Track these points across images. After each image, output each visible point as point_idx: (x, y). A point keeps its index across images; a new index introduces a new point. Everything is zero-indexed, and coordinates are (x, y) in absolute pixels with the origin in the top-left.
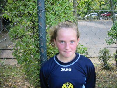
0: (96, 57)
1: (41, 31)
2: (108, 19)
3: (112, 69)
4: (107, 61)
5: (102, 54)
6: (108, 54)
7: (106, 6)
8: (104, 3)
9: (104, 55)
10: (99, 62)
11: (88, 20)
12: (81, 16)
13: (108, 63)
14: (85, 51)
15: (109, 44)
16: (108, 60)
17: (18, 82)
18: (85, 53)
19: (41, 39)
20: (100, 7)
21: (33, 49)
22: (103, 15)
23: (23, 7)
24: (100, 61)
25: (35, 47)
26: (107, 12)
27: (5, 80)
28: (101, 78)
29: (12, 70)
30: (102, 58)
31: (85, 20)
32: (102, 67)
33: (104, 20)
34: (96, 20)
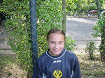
0: (83, 49)
1: (33, 22)
2: (95, 16)
3: (97, 59)
4: (93, 52)
6: (93, 46)
7: (94, 4)
8: (92, 2)
11: (77, 16)
13: (93, 54)
14: (73, 43)
15: (94, 37)
17: (13, 69)
18: (73, 44)
20: (88, 5)
21: (26, 39)
22: (91, 12)
23: (18, 2)
24: (87, 52)
25: (28, 37)
26: (94, 9)
27: (2, 67)
28: (87, 67)
29: (8, 59)
30: (88, 50)
31: (75, 16)
32: (88, 57)
33: (91, 17)
34: (84, 16)
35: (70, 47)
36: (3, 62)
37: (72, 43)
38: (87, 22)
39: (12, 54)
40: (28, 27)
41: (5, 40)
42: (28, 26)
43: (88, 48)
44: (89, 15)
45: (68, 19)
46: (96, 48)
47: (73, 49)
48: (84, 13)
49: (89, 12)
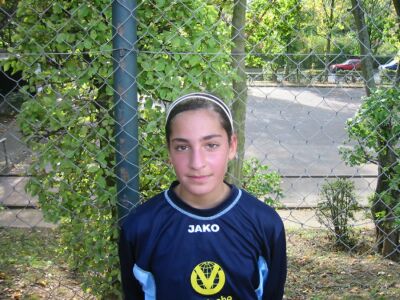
0: (311, 208)
1: (123, 112)
2: (354, 81)
4: (346, 220)
5: (331, 198)
6: (349, 196)
7: (349, 36)
8: (342, 28)
9: (335, 199)
10: (321, 222)
11: (287, 83)
12: (266, 69)
13: (348, 226)
14: (272, 185)
15: (352, 165)
16: (351, 216)
17: (43, 286)
18: (271, 191)
19: (122, 141)
20: (329, 40)
21: (96, 172)
22: (339, 68)
23: (68, 35)
24: (325, 219)
25: (104, 165)
26: (352, 57)
28: (324, 277)
29: (23, 245)
30: (329, 212)
31: (279, 82)
32: (331, 239)
33: (342, 84)
34: (315, 82)
36: (3, 257)
37: (268, 185)
39: (39, 228)
40: (104, 128)
41: (13, 172)
42: (104, 123)
43: (330, 206)
44: (332, 78)
45: (254, 94)
46: (359, 205)
48: (313, 71)
49: (334, 66)
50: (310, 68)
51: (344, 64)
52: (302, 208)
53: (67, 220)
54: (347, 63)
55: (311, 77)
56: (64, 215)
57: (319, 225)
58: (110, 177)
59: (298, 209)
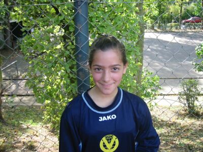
2: (195, 28)
4: (194, 101)
5: (186, 89)
6: (195, 88)
7: (192, 5)
9: (188, 90)
10: (180, 101)
11: (159, 30)
12: (148, 23)
13: (195, 104)
16: (197, 98)
18: (154, 86)
19: (80, 56)
20: (181, 7)
21: (65, 75)
22: (187, 22)
24: (182, 100)
26: (193, 16)
27: (15, 132)
30: (185, 97)
31: (155, 30)
32: (185, 111)
33: (188, 30)
34: (174, 29)
35: (149, 90)
36: (17, 121)
37: (153, 83)
38: (180, 41)
39: (35, 106)
40: (69, 50)
41: (21, 77)
42: (68, 48)
43: (185, 94)
46: (201, 93)
47: (156, 95)
48: (173, 24)
49: (184, 21)
50: (171, 22)
51: (189, 20)
52: (169, 95)
53: (49, 102)
54: (191, 19)
55: (172, 27)
56: (47, 99)
57: (179, 103)
58: (72, 78)
59: (167, 95)
